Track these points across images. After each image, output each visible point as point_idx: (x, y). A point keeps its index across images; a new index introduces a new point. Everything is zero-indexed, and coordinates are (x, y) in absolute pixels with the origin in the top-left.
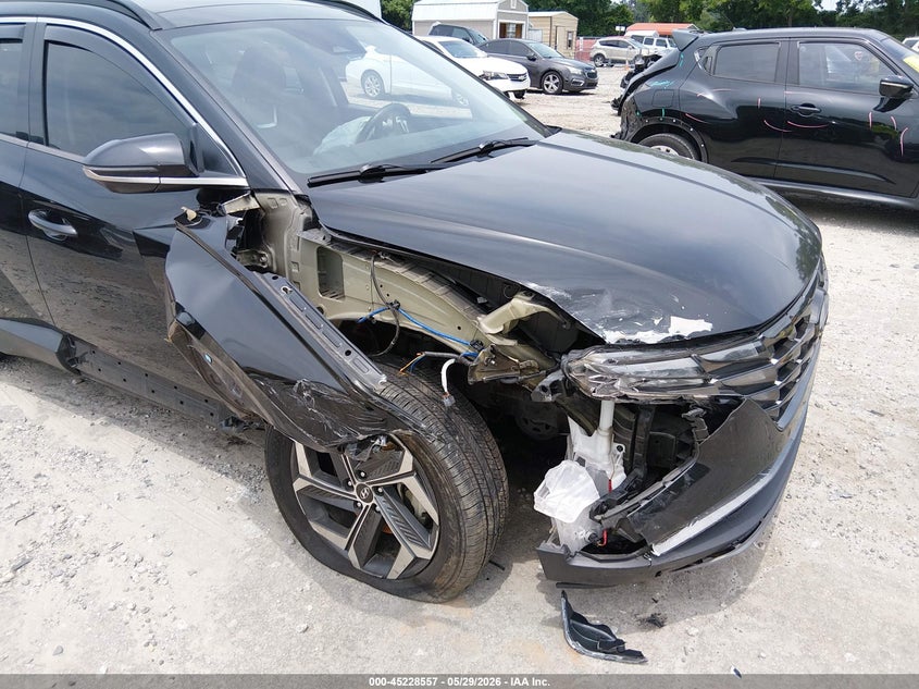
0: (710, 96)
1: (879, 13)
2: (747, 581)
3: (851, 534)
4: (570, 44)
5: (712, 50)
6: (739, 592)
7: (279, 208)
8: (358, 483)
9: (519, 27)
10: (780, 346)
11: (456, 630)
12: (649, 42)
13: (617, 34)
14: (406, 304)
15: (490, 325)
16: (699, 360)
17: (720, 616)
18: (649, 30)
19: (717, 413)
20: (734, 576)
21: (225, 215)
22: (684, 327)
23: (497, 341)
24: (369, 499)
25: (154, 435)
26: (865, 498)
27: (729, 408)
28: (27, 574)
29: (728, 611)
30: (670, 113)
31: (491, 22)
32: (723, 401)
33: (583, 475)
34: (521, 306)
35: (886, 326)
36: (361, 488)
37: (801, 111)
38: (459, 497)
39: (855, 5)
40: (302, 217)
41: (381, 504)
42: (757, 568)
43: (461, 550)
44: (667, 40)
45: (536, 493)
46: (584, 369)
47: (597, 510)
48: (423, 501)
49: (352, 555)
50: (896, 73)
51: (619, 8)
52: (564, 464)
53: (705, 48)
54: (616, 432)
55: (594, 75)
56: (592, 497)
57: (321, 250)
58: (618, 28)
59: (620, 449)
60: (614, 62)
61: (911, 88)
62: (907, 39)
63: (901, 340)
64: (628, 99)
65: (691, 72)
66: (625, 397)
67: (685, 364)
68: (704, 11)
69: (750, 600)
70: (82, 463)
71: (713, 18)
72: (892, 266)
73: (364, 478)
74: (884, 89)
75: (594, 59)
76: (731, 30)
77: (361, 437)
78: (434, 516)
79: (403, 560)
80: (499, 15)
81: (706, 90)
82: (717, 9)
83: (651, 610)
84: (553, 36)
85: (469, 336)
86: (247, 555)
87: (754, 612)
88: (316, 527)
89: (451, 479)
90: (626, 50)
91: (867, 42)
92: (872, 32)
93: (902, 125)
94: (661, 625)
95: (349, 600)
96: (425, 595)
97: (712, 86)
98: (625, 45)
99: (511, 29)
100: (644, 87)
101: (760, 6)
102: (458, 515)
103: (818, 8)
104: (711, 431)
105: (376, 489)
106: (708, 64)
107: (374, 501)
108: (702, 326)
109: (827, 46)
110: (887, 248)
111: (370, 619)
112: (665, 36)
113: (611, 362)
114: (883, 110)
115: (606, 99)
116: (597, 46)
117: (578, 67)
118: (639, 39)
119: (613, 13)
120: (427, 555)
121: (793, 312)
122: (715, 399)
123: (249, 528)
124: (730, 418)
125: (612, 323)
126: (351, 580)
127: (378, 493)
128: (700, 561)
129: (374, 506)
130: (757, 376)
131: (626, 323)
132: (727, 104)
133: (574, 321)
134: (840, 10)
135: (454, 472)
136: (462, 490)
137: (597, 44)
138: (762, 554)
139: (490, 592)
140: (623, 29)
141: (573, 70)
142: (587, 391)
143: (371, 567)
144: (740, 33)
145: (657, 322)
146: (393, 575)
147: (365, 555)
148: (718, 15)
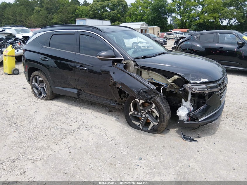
0: (198, 46)
1: (238, 26)
2: (215, 132)
3: (235, 126)
4: (158, 34)
5: (199, 35)
6: (214, 134)
7: (130, 63)
8: (143, 112)
9: (146, 30)
10: (220, 85)
11: (162, 137)
12: (179, 33)
13: (170, 32)
14: (154, 78)
15: (170, 81)
16: (207, 86)
17: (211, 137)
18: (178, 31)
19: (210, 95)
20: (212, 131)
21: (123, 63)
22: (204, 80)
23: (171, 83)
24: (145, 115)
25: (94, 110)
26: (237, 121)
27: (212, 94)
28: (80, 130)
29: (212, 136)
30: (189, 49)
31: (139, 29)
32: (211, 93)
33: (186, 108)
34: (176, 77)
35: (241, 93)
36: (143, 113)
37: (220, 49)
38: (164, 111)
39: (231, 24)
40: (134, 64)
41: (147, 115)
42: (217, 131)
43: (164, 122)
44: (183, 33)
45: (177, 111)
46: (187, 87)
47: (188, 114)
48: (156, 113)
49: (141, 126)
50: (241, 40)
51: (170, 25)
52: (182, 107)
53: (197, 35)
54: (191, 101)
55: (166, 42)
56: (187, 112)
57: (138, 70)
58: (170, 30)
59: (192, 104)
60: (170, 38)
61: (244, 43)
62: (245, 32)
63: (244, 96)
64: (179, 46)
65: (194, 40)
66: (194, 92)
67: (204, 86)
68: (192, 26)
69: (216, 134)
70: (82, 114)
71: (195, 27)
72: (242, 82)
73: (144, 111)
74: (238, 44)
75: (164, 38)
76: (203, 31)
77: (151, 97)
78: (158, 116)
79: (151, 125)
80: (141, 27)
81: (197, 44)
82: (196, 25)
83: (198, 136)
84: (154, 32)
85: (166, 83)
86: (120, 127)
87: (217, 136)
88: (133, 121)
89: (162, 108)
90: (173, 35)
91: (234, 33)
92: (235, 31)
93: (243, 52)
94: (200, 138)
95: (141, 133)
96: (155, 132)
97: (199, 43)
98: (173, 34)
99: (144, 31)
100: (183, 44)
101: (207, 24)
102: (163, 115)
103: (222, 24)
104: (209, 99)
105: (146, 112)
106: (198, 39)
107: (146, 115)
108: (207, 80)
109: (225, 34)
110: (241, 79)
111: (146, 136)
112: (182, 32)
113: (192, 85)
114: (238, 48)
115: (169, 47)
116: (165, 35)
117: (162, 40)
118: (176, 33)
119: (168, 26)
120: (156, 124)
121: (222, 80)
122: (209, 92)
123: (119, 124)
124: (212, 96)
125: (192, 80)
126: (141, 131)
127: (147, 113)
128: (207, 124)
129: (146, 116)
130: (216, 90)
131: (194, 80)
132: (202, 47)
133: (185, 79)
134: (228, 25)
135: (163, 107)
136: (164, 110)
137: (165, 34)
138: (217, 129)
139: (167, 133)
140: (171, 30)
141: (161, 40)
142: (188, 90)
143: (144, 129)
144: (205, 31)
145: (199, 79)
146: (149, 129)
147: (143, 126)
148: (196, 27)
